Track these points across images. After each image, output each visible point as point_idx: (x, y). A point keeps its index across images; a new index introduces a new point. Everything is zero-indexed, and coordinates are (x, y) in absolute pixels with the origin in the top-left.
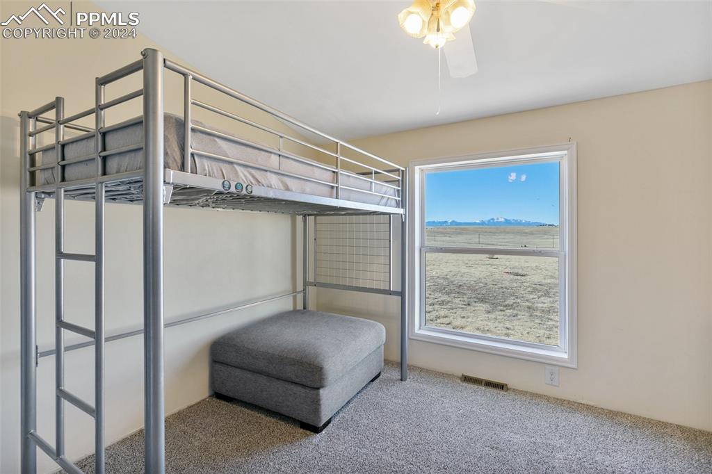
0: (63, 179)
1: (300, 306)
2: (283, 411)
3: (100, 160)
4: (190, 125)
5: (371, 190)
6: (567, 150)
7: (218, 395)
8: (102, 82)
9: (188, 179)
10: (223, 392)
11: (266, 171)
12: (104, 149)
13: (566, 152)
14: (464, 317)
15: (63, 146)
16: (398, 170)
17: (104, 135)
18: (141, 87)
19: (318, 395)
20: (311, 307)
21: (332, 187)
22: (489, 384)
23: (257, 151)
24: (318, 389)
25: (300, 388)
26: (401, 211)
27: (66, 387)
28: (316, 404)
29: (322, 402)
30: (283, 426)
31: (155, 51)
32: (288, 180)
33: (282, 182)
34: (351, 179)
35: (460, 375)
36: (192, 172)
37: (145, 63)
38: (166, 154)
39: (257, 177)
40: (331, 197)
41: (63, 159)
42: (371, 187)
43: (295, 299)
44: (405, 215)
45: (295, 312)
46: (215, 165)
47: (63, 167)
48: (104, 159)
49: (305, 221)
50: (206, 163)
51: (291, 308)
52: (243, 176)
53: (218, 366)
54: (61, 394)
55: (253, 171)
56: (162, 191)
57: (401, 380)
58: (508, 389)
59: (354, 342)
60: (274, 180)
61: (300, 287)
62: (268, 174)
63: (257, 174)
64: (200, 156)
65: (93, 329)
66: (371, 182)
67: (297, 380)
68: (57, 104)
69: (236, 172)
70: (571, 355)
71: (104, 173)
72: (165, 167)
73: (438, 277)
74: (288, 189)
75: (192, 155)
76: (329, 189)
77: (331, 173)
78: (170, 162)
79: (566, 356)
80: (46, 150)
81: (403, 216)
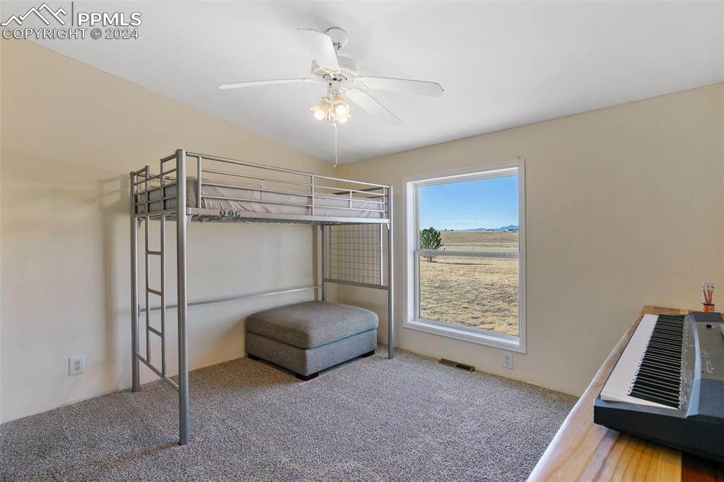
0: (149, 211)
1: (320, 298)
2: (285, 366)
3: (162, 202)
4: (201, 183)
5: (349, 207)
6: (518, 166)
7: (251, 356)
8: (163, 161)
9: (200, 211)
10: (252, 353)
11: (250, 202)
12: (165, 196)
13: (517, 168)
14: (511, 324)
15: (149, 193)
16: (382, 188)
17: (164, 188)
18: (175, 167)
19: (305, 353)
20: (328, 299)
21: (308, 207)
22: (460, 366)
23: (244, 191)
24: (306, 349)
25: (294, 349)
26: (386, 221)
27: (151, 325)
28: (303, 359)
29: (307, 359)
30: (285, 375)
31: (181, 150)
32: (267, 206)
33: (263, 208)
34: (326, 200)
35: (440, 358)
36: (202, 207)
37: (177, 155)
38: (188, 199)
39: (244, 206)
40: (307, 214)
41: (149, 200)
42: (349, 204)
43: (316, 291)
44: (390, 224)
45: (316, 302)
46: (216, 202)
47: (149, 204)
48: (165, 201)
49: (323, 229)
50: (211, 202)
51: (313, 298)
52: (235, 206)
53: (250, 335)
54: (148, 328)
55: (241, 203)
56: (185, 219)
57: (389, 358)
58: (474, 370)
59: (341, 322)
60: (257, 207)
61: (320, 283)
62: (252, 204)
63: (244, 205)
64: (207, 198)
65: (160, 291)
66: (349, 201)
67: (292, 343)
68: (146, 169)
69: (230, 205)
70: (521, 342)
71: (165, 209)
72: (187, 206)
73: (509, 286)
74: (268, 212)
75: (202, 198)
76: (305, 209)
77: (307, 198)
78: (190, 203)
79: (517, 343)
80: (141, 194)
81: (388, 225)
